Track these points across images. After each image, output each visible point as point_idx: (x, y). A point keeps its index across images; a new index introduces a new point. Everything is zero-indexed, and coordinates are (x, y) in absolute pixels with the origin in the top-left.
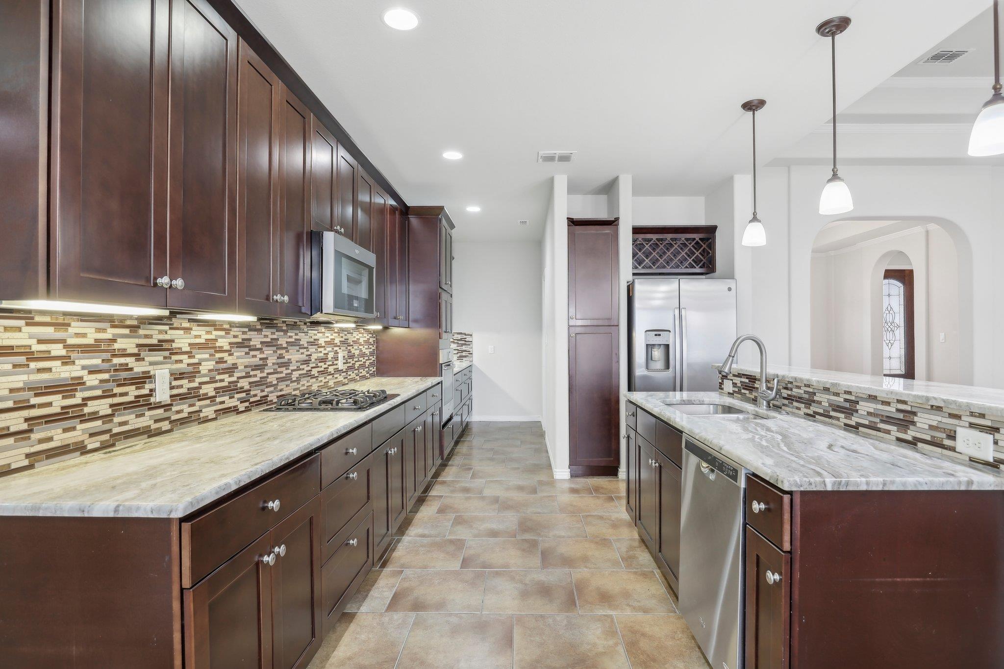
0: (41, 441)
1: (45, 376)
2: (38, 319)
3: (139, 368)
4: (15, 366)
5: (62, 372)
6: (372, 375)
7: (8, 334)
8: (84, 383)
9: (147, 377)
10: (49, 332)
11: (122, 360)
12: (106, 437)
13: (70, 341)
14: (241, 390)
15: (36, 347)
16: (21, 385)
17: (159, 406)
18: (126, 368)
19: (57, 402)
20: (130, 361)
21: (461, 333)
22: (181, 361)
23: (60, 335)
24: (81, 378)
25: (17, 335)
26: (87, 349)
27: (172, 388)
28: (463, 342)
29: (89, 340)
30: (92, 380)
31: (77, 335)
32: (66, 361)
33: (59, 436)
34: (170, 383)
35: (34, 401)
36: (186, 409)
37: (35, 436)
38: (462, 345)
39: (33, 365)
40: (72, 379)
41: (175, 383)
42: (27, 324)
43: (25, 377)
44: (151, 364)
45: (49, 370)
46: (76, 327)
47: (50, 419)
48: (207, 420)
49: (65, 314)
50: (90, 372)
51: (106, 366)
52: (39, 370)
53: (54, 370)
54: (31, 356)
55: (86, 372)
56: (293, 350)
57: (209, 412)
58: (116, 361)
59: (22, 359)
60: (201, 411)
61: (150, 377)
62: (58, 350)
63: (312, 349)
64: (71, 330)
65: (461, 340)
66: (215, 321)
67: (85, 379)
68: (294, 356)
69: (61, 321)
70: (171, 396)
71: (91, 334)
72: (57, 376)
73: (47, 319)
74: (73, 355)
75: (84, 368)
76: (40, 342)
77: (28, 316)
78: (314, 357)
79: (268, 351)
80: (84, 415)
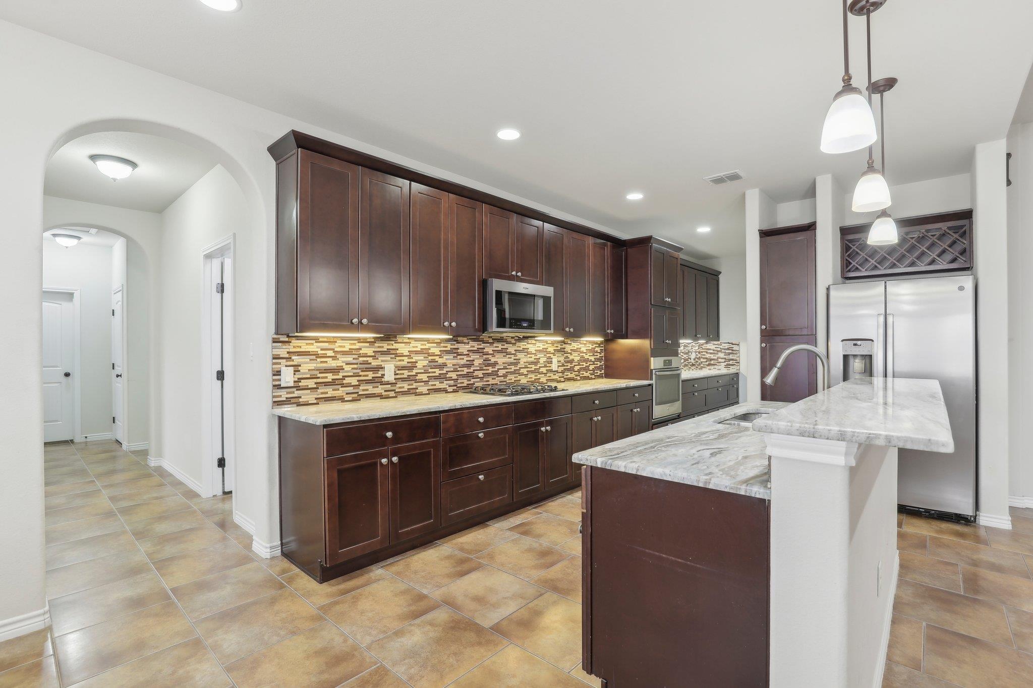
0: (322, 393)
1: (324, 365)
2: (320, 340)
3: (374, 363)
4: (311, 360)
5: (332, 364)
6: (600, 377)
7: (308, 347)
8: (343, 369)
9: (380, 368)
10: (326, 345)
11: (365, 359)
12: (356, 395)
13: (336, 349)
14: (450, 379)
15: (320, 352)
16: (313, 368)
17: (388, 383)
18: (367, 363)
19: (330, 377)
20: (370, 360)
21: (729, 343)
22: (403, 360)
23: (332, 346)
24: (342, 366)
25: (312, 347)
26: (344, 353)
27: (396, 374)
28: (730, 351)
29: (347, 349)
30: (347, 368)
31: (340, 346)
32: (334, 358)
33: (330, 392)
34: (395, 372)
35: (319, 375)
36: (406, 386)
37: (320, 391)
38: (729, 354)
39: (319, 360)
40: (337, 366)
41: (398, 372)
42: (316, 342)
43: (315, 365)
44: (382, 361)
45: (327, 362)
46: (340, 343)
47: (326, 384)
48: (421, 394)
49: (334, 337)
50: (347, 364)
51: (355, 361)
52: (321, 362)
53: (328, 362)
54: (317, 356)
55: (345, 364)
56: (498, 355)
57: (424, 389)
58: (361, 359)
59: (314, 357)
60: (417, 389)
61: (382, 368)
62: (330, 353)
63: (520, 355)
64: (337, 344)
65: (728, 349)
66: (428, 338)
67: (344, 367)
68: (501, 359)
69: (332, 341)
70: (395, 379)
71: (347, 346)
72: (330, 365)
73: (325, 340)
74: (338, 356)
75: (343, 362)
76: (322, 350)
77: (317, 340)
78: (522, 361)
79: (473, 356)
80: (344, 384)
